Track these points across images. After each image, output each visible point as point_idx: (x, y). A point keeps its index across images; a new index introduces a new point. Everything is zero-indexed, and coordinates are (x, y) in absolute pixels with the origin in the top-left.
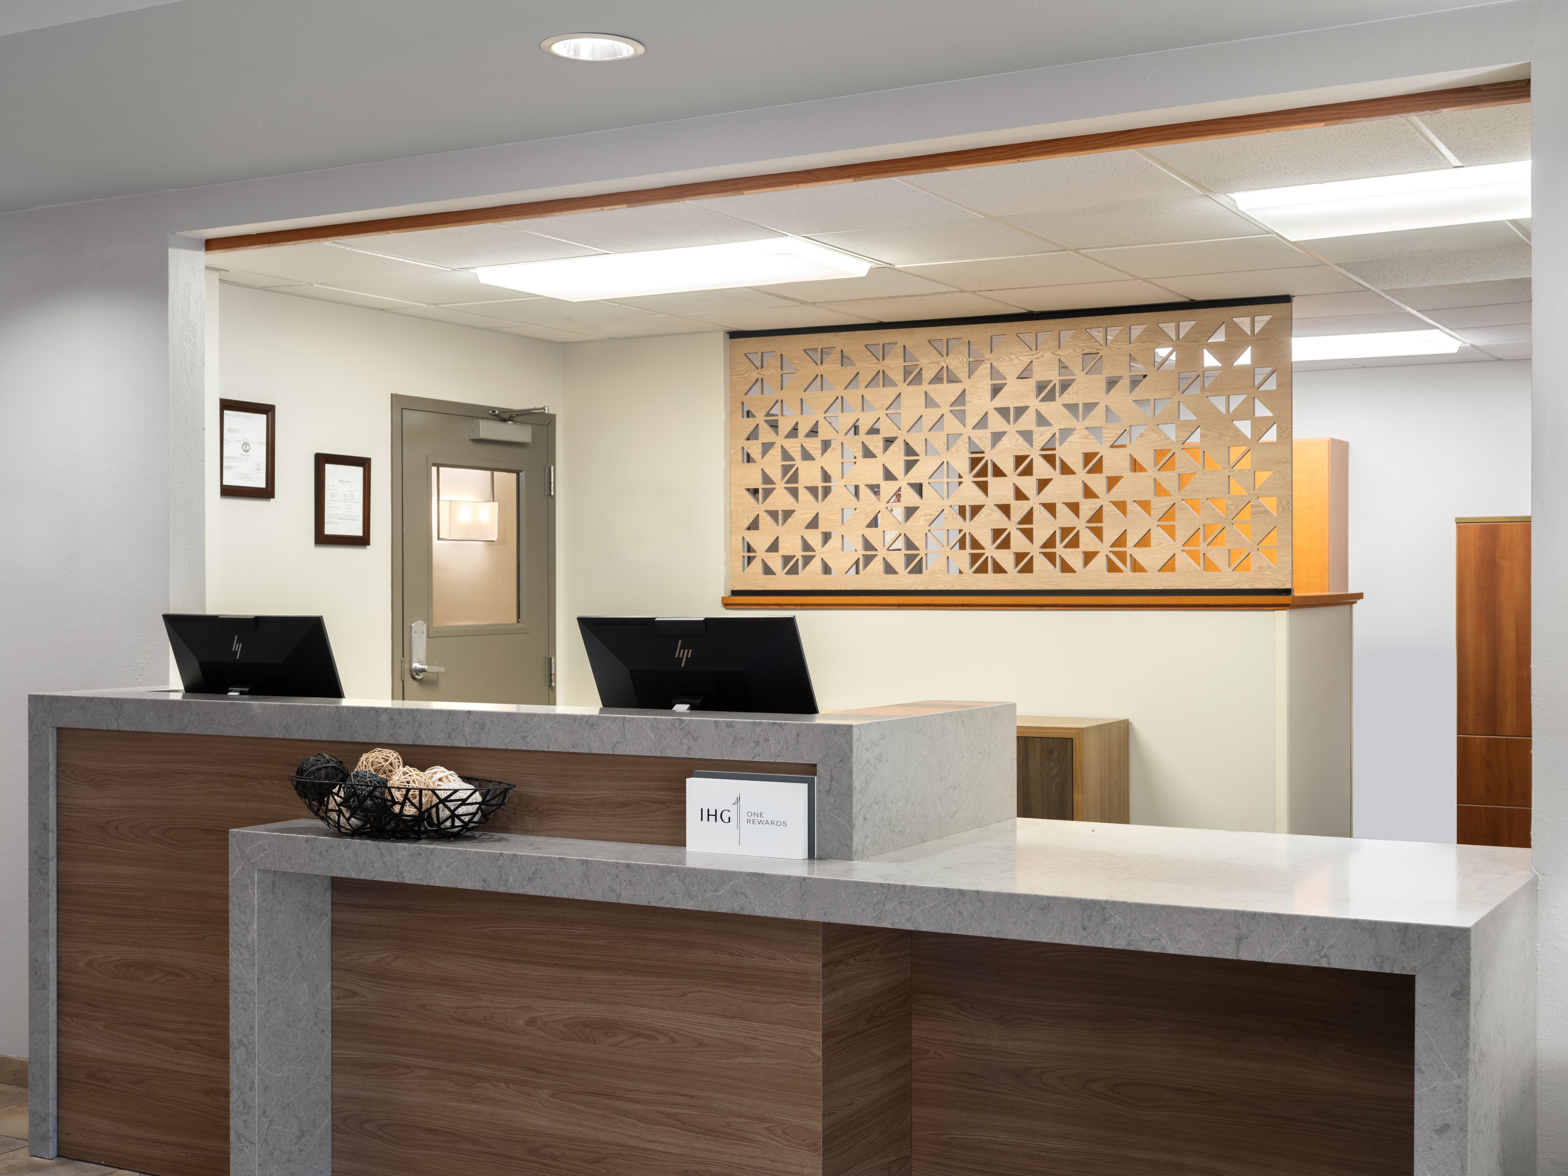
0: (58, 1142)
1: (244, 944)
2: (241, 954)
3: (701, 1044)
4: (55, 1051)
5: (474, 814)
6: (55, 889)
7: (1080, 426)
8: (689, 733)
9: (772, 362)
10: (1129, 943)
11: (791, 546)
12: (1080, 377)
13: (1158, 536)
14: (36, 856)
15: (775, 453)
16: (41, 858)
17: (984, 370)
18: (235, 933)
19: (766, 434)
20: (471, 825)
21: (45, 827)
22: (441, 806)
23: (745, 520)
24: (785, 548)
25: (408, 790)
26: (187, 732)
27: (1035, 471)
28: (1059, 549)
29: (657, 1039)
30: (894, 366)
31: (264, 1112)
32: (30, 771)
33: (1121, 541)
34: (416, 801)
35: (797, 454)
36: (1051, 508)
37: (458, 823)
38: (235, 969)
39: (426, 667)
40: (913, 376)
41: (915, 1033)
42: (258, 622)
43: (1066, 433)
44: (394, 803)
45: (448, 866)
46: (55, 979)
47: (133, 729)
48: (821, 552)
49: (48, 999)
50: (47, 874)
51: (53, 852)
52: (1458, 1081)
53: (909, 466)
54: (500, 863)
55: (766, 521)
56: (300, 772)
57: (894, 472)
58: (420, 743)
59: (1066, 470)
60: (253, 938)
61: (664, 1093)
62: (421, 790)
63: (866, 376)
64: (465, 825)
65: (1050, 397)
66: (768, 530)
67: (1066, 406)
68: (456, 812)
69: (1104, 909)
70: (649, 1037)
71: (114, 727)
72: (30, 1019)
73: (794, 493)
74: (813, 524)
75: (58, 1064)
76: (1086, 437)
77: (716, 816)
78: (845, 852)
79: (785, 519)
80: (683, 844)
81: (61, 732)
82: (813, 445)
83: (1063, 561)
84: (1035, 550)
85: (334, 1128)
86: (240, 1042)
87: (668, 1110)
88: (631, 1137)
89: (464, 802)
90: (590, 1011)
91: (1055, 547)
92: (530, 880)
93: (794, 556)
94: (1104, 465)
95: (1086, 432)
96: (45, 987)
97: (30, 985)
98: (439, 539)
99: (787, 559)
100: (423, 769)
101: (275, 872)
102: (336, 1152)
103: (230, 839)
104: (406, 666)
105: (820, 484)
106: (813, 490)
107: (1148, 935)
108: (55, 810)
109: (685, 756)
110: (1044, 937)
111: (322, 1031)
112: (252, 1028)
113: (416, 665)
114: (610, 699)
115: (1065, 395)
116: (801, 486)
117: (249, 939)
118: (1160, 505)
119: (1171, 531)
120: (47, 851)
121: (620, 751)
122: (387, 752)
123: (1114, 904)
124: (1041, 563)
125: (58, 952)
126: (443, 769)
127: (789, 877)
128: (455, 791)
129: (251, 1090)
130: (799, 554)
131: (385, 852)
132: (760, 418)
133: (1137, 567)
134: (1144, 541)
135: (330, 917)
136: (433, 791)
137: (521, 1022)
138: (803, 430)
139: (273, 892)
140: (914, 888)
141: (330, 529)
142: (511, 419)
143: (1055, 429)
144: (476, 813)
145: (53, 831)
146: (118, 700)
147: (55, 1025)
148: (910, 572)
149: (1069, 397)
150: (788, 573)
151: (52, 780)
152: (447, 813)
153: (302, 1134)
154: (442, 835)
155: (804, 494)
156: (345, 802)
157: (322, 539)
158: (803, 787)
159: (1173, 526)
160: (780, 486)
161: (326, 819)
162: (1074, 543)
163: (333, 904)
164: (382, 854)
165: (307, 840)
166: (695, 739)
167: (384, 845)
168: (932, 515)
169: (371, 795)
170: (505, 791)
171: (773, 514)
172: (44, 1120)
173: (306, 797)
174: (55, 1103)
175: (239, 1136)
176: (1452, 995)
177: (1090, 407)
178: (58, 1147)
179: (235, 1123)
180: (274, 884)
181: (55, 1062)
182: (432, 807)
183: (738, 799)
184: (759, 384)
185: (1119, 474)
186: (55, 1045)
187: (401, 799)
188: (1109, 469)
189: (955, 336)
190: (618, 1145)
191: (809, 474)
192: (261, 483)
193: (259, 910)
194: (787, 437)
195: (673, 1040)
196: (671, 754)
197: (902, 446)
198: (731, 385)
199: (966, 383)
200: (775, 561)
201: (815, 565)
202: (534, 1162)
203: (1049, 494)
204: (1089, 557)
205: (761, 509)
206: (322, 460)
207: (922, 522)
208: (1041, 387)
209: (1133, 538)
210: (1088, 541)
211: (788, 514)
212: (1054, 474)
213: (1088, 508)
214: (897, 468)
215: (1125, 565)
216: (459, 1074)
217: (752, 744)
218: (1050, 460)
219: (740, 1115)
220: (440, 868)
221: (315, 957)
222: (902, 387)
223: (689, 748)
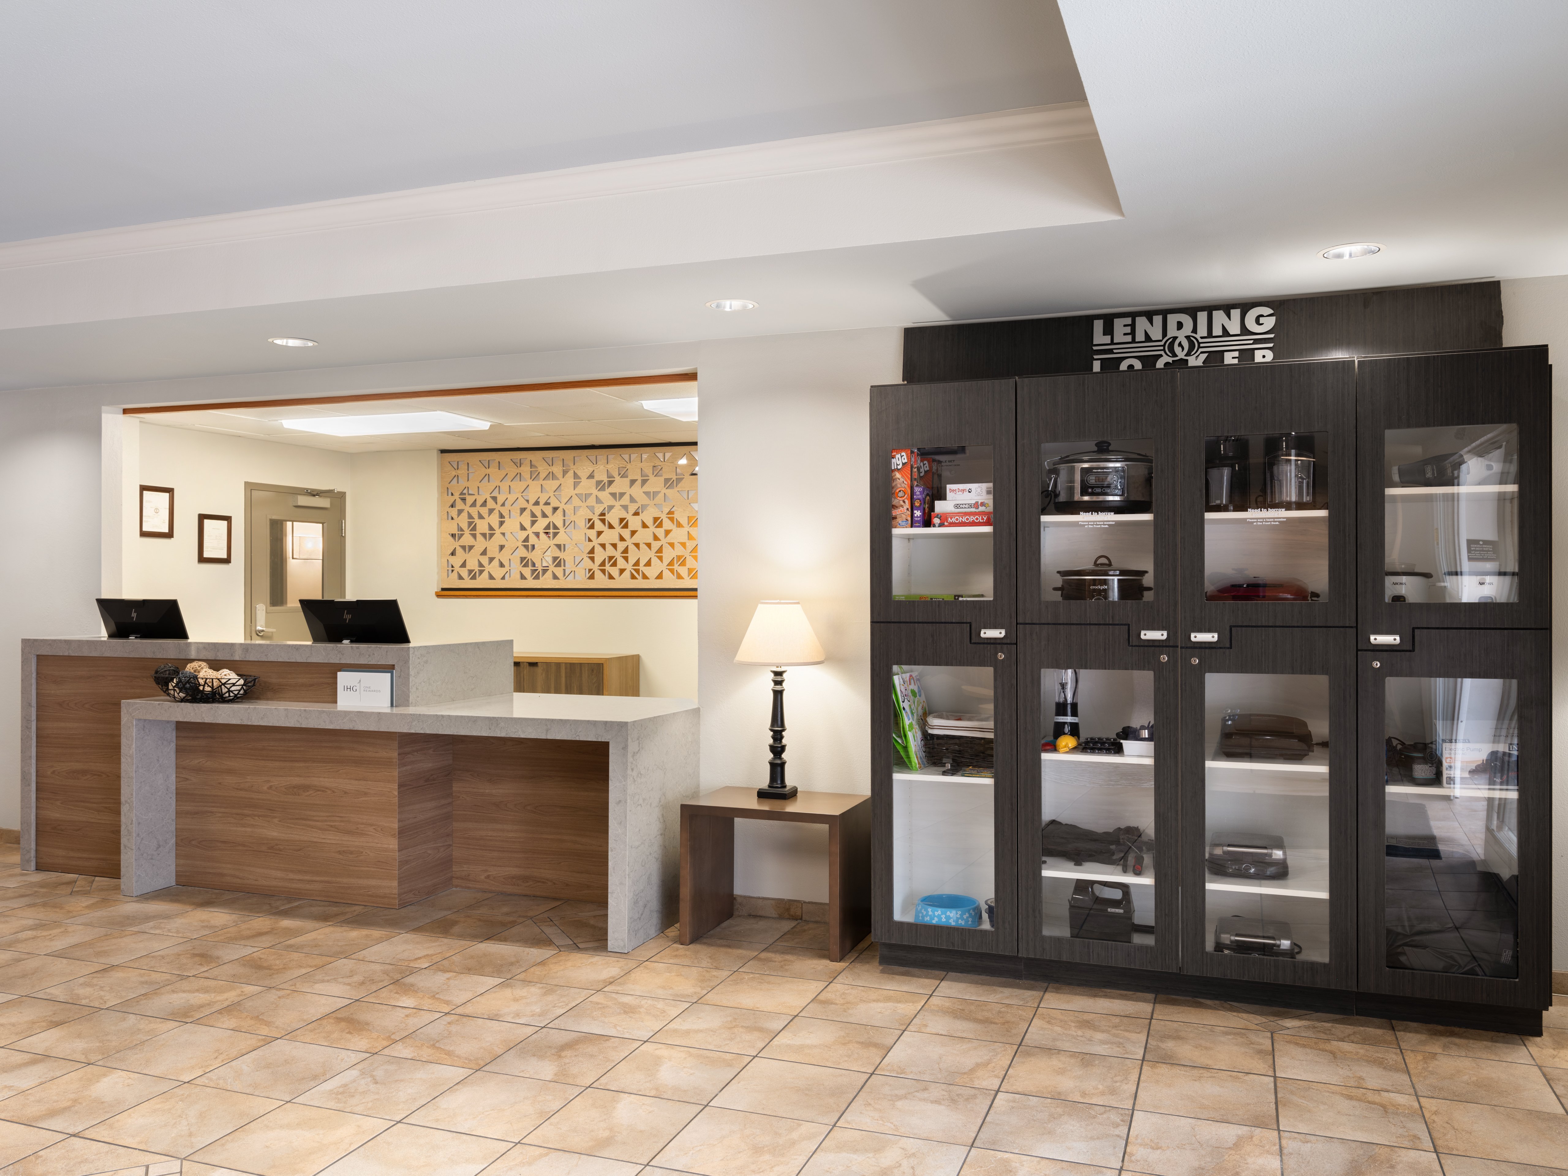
0: (36, 863)
1: (128, 755)
2: (127, 759)
3: (346, 793)
4: (35, 817)
5: (240, 691)
6: (35, 736)
7: (617, 504)
8: (340, 652)
9: (463, 466)
10: (507, 734)
11: (472, 564)
12: (617, 479)
13: (655, 561)
14: (25, 719)
15: (464, 515)
16: (28, 720)
17: (570, 474)
18: (124, 750)
19: (460, 505)
20: (239, 696)
21: (30, 705)
22: (223, 686)
23: (449, 551)
24: (469, 566)
25: (206, 679)
26: (104, 656)
27: (596, 527)
28: (607, 567)
29: (326, 792)
30: (526, 470)
31: (138, 835)
32: (22, 677)
33: (637, 563)
34: (210, 684)
35: (476, 516)
36: (603, 546)
37: (232, 694)
38: (124, 766)
39: (264, 629)
40: (535, 476)
41: (454, 789)
42: (145, 602)
43: (611, 508)
44: (200, 685)
45: (225, 714)
46: (35, 781)
47: (77, 655)
48: (488, 568)
49: (31, 791)
50: (31, 728)
51: (34, 717)
52: (624, 783)
53: (533, 523)
54: (249, 711)
55: (459, 551)
56: (156, 672)
57: (525, 526)
58: (218, 659)
59: (611, 527)
60: (133, 752)
61: (330, 816)
62: (212, 679)
63: (511, 475)
64: (236, 695)
65: (602, 489)
66: (461, 556)
67: (610, 494)
68: (231, 689)
69: (497, 720)
70: (323, 791)
71: (66, 654)
72: (21, 802)
73: (474, 536)
74: (484, 553)
75: (37, 824)
76: (620, 510)
77: (350, 689)
78: (406, 703)
79: (470, 550)
80: (336, 702)
81: (39, 657)
82: (484, 511)
83: (609, 574)
84: (595, 567)
85: (177, 844)
86: (126, 802)
87: (332, 824)
88: (315, 837)
89: (234, 685)
90: (296, 781)
91: (605, 566)
92: (262, 718)
93: (474, 570)
94: (629, 525)
95: (620, 507)
96: (29, 785)
97: (22, 784)
98: (293, 558)
99: (470, 571)
100: (218, 670)
101: (145, 720)
102: (177, 856)
103: (122, 705)
104: (253, 629)
105: (488, 532)
106: (484, 535)
107: (514, 730)
108: (35, 696)
109: (338, 662)
110: (475, 734)
111: (171, 798)
112: (132, 794)
113: (259, 628)
114: (316, 639)
115: (610, 488)
116: (478, 532)
117: (131, 752)
118: (656, 545)
119: (660, 558)
120: (31, 717)
121: (309, 661)
122: (200, 663)
123: (501, 718)
124: (598, 574)
125: (37, 767)
126: (227, 670)
127: (373, 713)
128: (230, 679)
129: (131, 824)
130: (477, 569)
131: (196, 708)
132: (457, 496)
133: (645, 577)
134: (648, 564)
135: (175, 743)
136: (218, 679)
137: (265, 788)
138: (479, 503)
139: (144, 730)
140: (424, 715)
141: (206, 555)
142: (317, 494)
143: (605, 505)
144: (241, 690)
145: (34, 707)
146: (69, 640)
147: (35, 804)
148: (533, 579)
149: (612, 489)
150: (471, 579)
151: (34, 681)
152: (227, 690)
153: (159, 846)
154: (223, 700)
155: (479, 537)
156: (177, 684)
157: (202, 559)
158: (389, 674)
159: (662, 556)
160: (467, 532)
161: (169, 695)
162: (614, 564)
163: (176, 737)
164: (194, 709)
165: (159, 704)
166: (343, 654)
167: (195, 705)
168: (544, 549)
169: (188, 682)
170: (255, 680)
171: (464, 547)
172: (29, 852)
173: (159, 684)
174: (35, 843)
175: (125, 846)
176: (622, 749)
177: (622, 495)
178: (36, 865)
179: (124, 841)
180: (144, 726)
181: (35, 822)
182: (218, 687)
183: (360, 681)
184: (456, 478)
185: (636, 529)
186: (35, 814)
187: (203, 683)
188: (631, 527)
189: (556, 456)
190: (309, 841)
191: (482, 527)
192: (166, 530)
193: (136, 739)
194: (470, 506)
195: (333, 792)
196: (332, 661)
197: (530, 512)
198: (441, 478)
199: (562, 481)
200: (464, 573)
201: (485, 575)
202: (271, 852)
203: (603, 539)
204: (622, 571)
205: (457, 544)
206: (202, 518)
207: (539, 553)
208: (598, 483)
209: (642, 563)
210: (621, 563)
211: (471, 547)
212: (605, 528)
213: (621, 546)
214: (527, 524)
215: (639, 575)
216: (237, 814)
217: (367, 656)
218: (603, 521)
219: (362, 824)
220: (221, 715)
221: (166, 762)
222: (530, 482)
223: (340, 659)
